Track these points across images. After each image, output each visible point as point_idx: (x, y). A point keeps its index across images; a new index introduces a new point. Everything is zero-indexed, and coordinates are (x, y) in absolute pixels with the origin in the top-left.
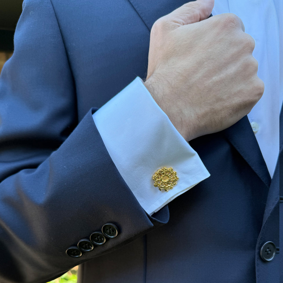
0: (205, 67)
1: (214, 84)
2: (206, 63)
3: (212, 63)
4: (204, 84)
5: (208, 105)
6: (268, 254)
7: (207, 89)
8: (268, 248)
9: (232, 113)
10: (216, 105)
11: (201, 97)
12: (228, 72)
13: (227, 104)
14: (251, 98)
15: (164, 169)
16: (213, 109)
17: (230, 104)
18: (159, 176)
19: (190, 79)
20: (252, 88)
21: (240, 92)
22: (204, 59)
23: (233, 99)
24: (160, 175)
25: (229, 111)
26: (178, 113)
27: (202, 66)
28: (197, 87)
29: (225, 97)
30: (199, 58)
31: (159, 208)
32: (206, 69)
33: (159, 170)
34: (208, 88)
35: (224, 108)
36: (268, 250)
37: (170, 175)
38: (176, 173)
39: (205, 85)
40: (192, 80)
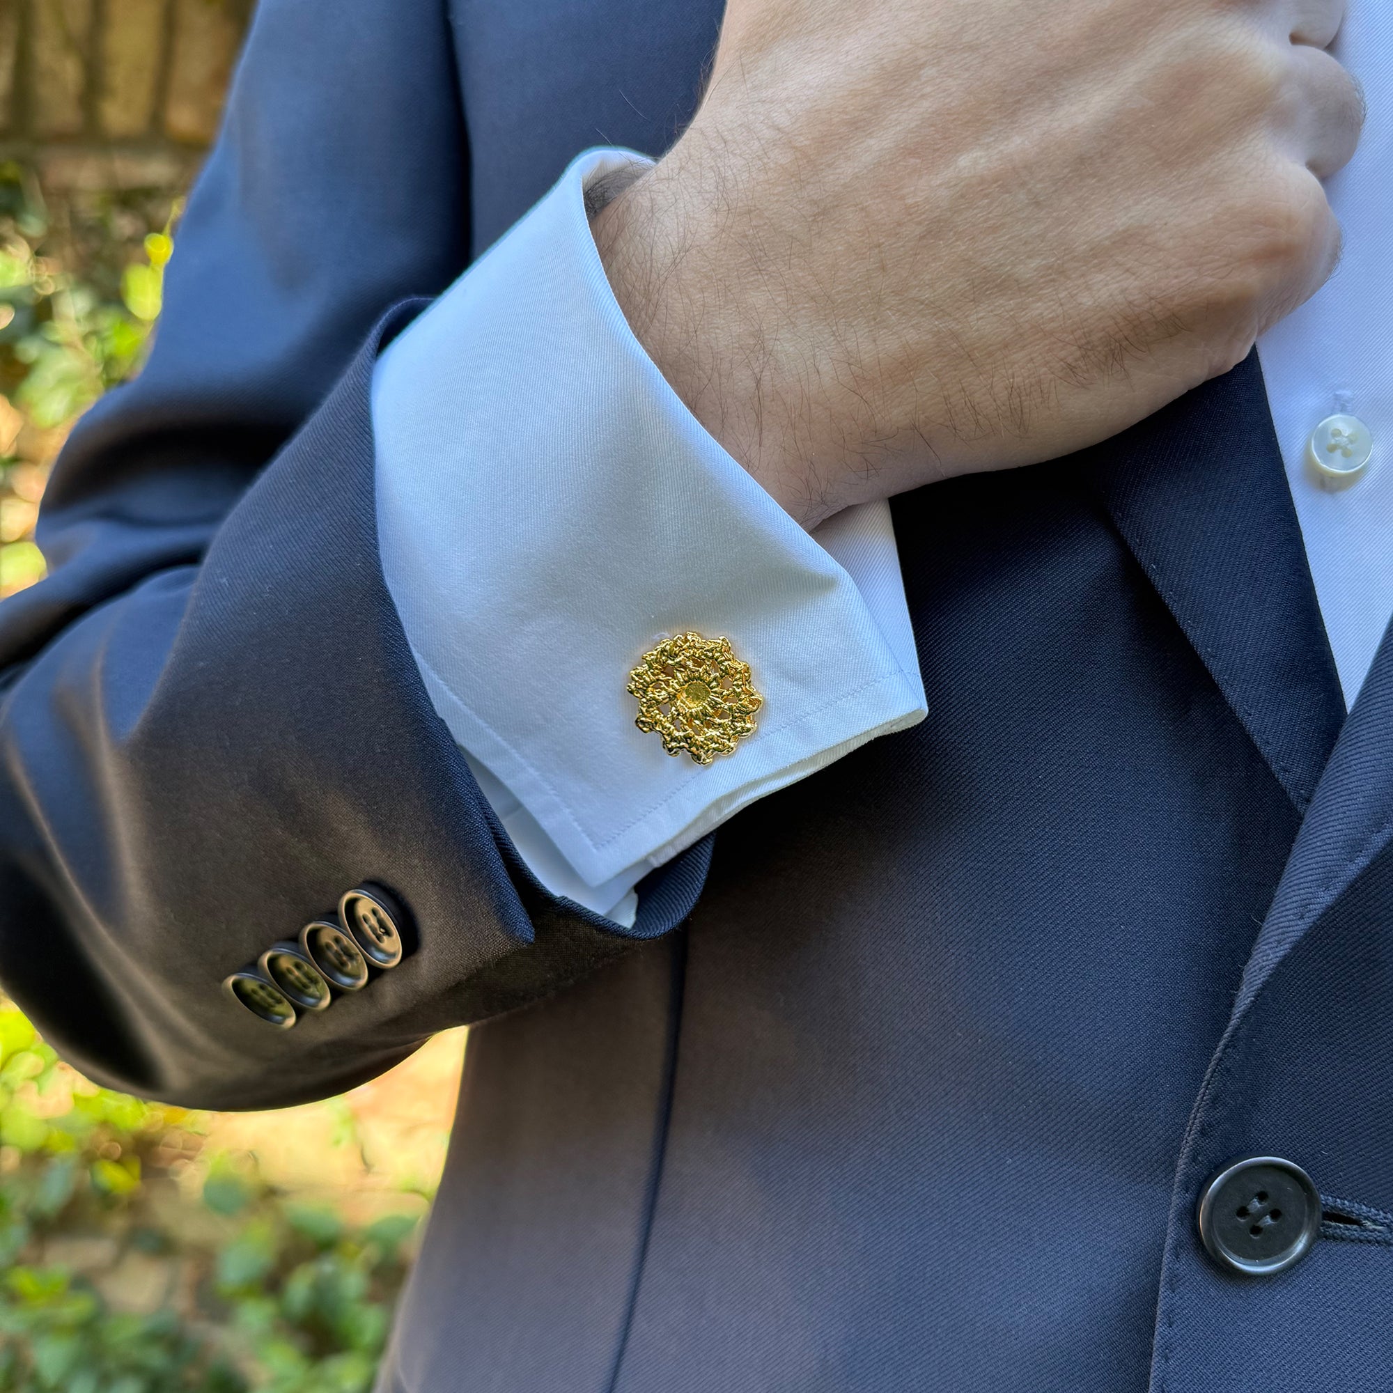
0: (923, 96)
1: (962, 196)
2: (929, 72)
3: (967, 70)
4: (906, 191)
5: (924, 316)
6: (1256, 1230)
7: (919, 223)
8: (1262, 1196)
9: (1081, 364)
10: (975, 317)
11: (883, 268)
12: (1056, 124)
13: (1040, 309)
14: (1210, 280)
15: (686, 641)
16: (955, 336)
17: (1060, 311)
18: (662, 677)
19: (829, 166)
20: (1210, 215)
21: (1127, 240)
22: (925, 47)
23: (1082, 280)
24: (667, 670)
25: (1063, 354)
26: (741, 347)
27: (907, 90)
28: (862, 209)
29: (1028, 269)
30: (894, 45)
31: (671, 843)
32: (926, 104)
33: (659, 648)
34: (923, 217)
35: (1021, 335)
36: (1256, 1205)
37: (715, 679)
38: (747, 670)
39: (910, 201)
40: (838, 171)
